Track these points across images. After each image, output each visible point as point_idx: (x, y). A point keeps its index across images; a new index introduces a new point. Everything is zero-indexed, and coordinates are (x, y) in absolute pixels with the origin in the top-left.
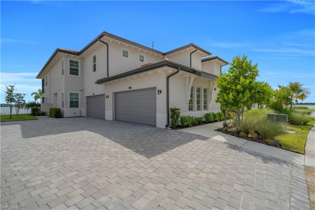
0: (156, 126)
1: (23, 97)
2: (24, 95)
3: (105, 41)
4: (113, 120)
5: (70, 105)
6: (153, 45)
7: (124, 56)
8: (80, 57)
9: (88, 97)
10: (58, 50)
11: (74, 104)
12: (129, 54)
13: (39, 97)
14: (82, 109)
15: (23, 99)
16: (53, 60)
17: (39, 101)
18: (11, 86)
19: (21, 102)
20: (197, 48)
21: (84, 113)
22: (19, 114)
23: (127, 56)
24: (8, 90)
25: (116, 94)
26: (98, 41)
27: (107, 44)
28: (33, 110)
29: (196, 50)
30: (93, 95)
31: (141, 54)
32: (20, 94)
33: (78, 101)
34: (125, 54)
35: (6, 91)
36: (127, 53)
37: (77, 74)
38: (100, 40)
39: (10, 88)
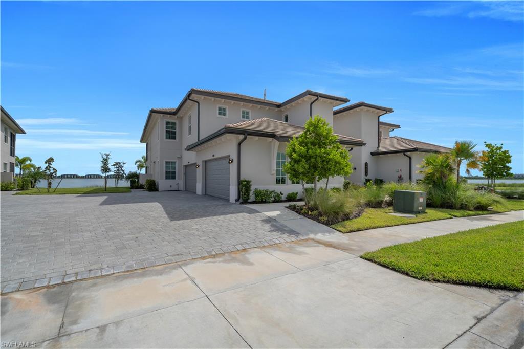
0: (229, 200)
1: (122, 167)
2: (124, 164)
3: (196, 99)
4: (202, 195)
5: (166, 176)
6: (265, 95)
7: (220, 114)
8: (177, 117)
9: (186, 166)
10: (153, 111)
11: (171, 175)
12: (227, 112)
13: (143, 167)
14: (180, 181)
15: (123, 169)
16: (150, 122)
17: (143, 171)
18: (106, 155)
19: (121, 173)
20: (317, 96)
21: (182, 187)
22: (118, 186)
23: (224, 114)
24: (104, 159)
25: (206, 162)
26: (189, 101)
27: (197, 102)
28: (133, 182)
29: (317, 99)
30: (188, 164)
31: (244, 109)
32: (120, 163)
33: (175, 172)
34: (222, 112)
35: (102, 160)
36: (224, 110)
37: (174, 138)
38: (190, 98)
39: (105, 157)
